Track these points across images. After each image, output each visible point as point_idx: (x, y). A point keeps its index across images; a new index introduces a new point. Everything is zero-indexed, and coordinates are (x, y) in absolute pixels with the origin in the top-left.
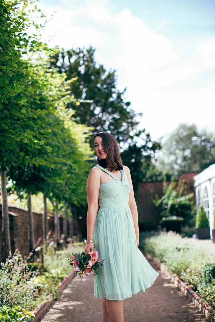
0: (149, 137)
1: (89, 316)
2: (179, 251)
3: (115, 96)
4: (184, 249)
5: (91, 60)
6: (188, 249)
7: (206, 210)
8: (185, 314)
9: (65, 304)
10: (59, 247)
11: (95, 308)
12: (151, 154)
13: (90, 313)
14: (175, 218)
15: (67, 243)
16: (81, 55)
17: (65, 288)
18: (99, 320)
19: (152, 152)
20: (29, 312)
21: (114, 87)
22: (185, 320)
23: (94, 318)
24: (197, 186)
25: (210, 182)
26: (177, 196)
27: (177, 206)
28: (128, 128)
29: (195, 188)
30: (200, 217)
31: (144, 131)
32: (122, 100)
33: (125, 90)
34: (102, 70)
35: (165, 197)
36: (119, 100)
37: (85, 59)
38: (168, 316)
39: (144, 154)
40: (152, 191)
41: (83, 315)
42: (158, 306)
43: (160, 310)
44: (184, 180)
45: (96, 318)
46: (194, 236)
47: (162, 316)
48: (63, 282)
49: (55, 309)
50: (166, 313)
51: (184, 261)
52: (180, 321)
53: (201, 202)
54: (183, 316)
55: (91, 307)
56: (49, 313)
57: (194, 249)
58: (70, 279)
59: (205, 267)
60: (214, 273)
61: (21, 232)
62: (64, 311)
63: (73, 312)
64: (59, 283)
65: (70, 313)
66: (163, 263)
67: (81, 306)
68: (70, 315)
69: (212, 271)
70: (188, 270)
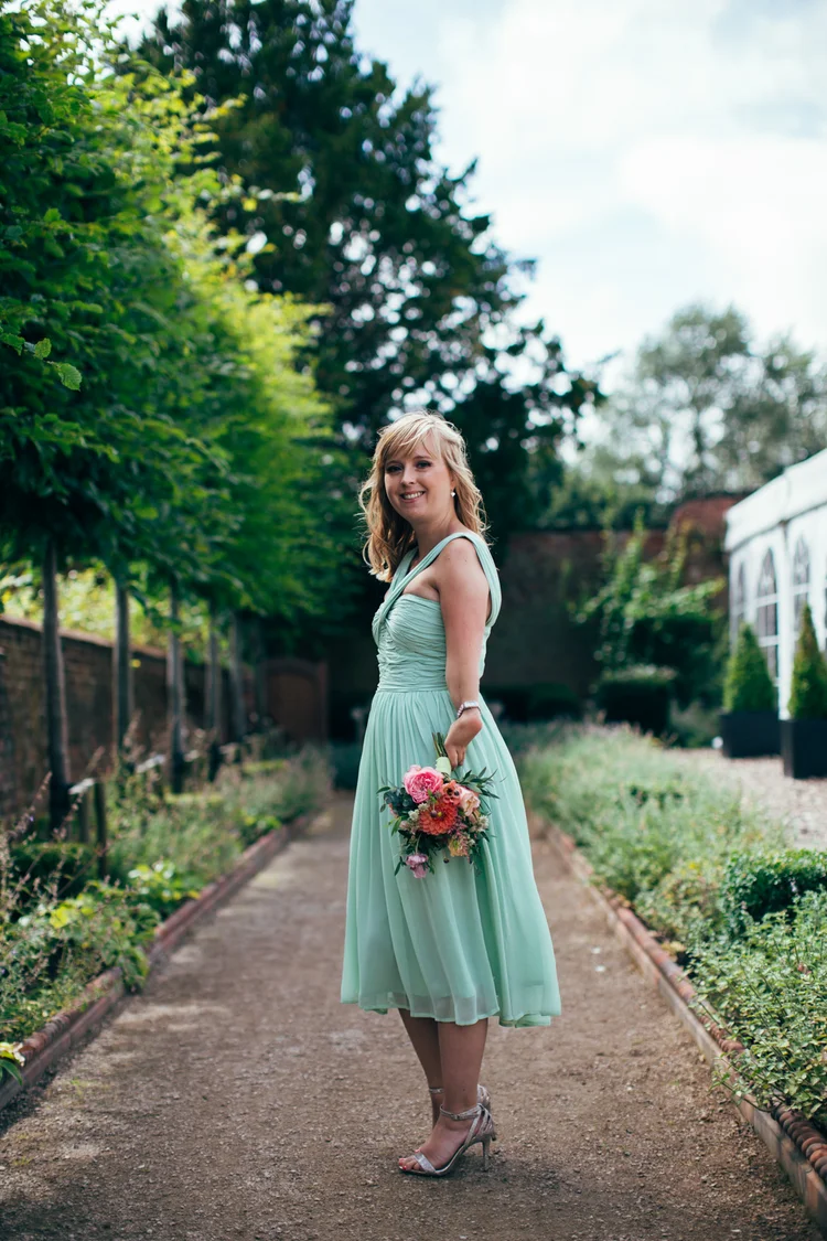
0: (558, 355)
1: (249, 1062)
2: (643, 801)
3: (427, 188)
4: (661, 797)
6: (677, 796)
7: (765, 642)
8: (635, 1063)
9: (162, 1010)
10: (179, 775)
11: (280, 1027)
12: (562, 420)
13: (256, 1052)
14: (646, 672)
15: (216, 760)
17: (177, 946)
18: (283, 1081)
19: (567, 413)
21: (426, 156)
22: (630, 1089)
23: (266, 1071)
24: (736, 549)
25: (786, 534)
26: (659, 586)
27: (658, 627)
28: (475, 318)
29: (728, 554)
30: (738, 669)
31: (538, 330)
32: (455, 209)
33: (471, 169)
34: (380, 80)
35: (614, 587)
36: (445, 205)
38: (564, 1070)
39: (536, 418)
40: (566, 567)
41: (226, 1056)
43: (539, 1044)
44: (687, 526)
45: (274, 1072)
46: (718, 742)
47: (541, 1069)
48: (174, 919)
49: (122, 1031)
50: (559, 1059)
51: (657, 844)
52: (609, 1092)
53: (749, 611)
54: (626, 1068)
55: (267, 1024)
56: (94, 1046)
57: (702, 797)
58: (207, 906)
59: (729, 875)
60: (761, 897)
61: (27, 717)
62: (155, 1041)
63: (191, 1044)
64: (155, 925)
65: (177, 1050)
66: (582, 850)
67: (226, 1019)
68: (177, 1055)
69: (753, 892)
70: (668, 882)
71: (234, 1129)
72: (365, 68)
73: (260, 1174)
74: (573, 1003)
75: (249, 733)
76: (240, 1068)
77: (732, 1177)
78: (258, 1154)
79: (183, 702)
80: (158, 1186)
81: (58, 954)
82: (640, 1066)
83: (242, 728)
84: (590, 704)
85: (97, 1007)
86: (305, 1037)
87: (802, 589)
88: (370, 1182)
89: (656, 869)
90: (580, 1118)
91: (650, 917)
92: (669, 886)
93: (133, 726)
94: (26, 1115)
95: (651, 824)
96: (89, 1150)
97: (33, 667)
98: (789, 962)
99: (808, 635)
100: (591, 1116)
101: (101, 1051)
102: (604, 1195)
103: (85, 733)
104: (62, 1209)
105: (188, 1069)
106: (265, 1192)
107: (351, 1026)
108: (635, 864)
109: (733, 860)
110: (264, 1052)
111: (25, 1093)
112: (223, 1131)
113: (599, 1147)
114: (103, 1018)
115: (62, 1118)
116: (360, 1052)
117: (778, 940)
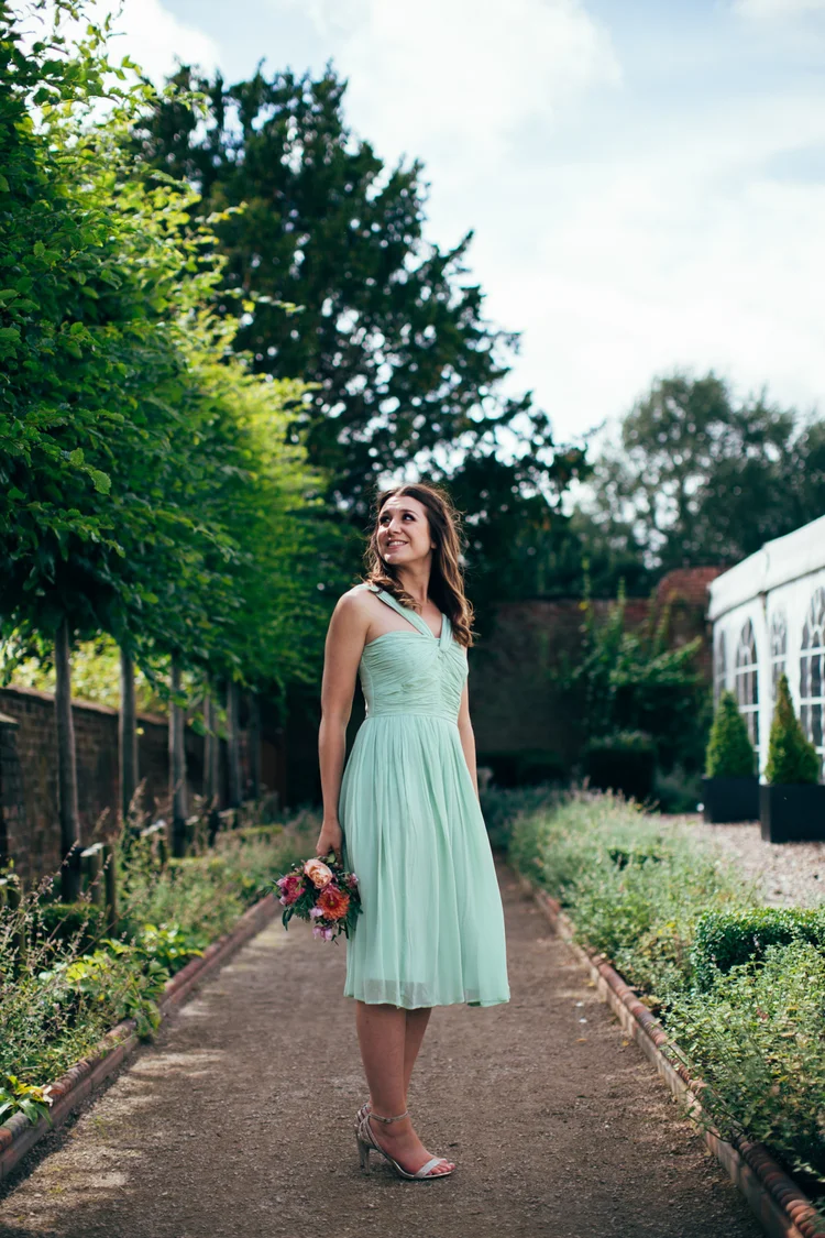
0: (545, 429)
1: (258, 1104)
2: (623, 864)
3: (414, 263)
4: (641, 860)
5: (329, 124)
6: (656, 860)
7: (745, 709)
8: (613, 1104)
9: (174, 1058)
10: (181, 839)
11: (285, 1074)
13: (264, 1095)
15: (215, 825)
16: (292, 104)
17: (185, 1000)
18: (290, 1121)
20: (33, 1089)
21: (416, 232)
22: (607, 1126)
23: (274, 1111)
24: (719, 617)
25: (765, 604)
27: (640, 691)
29: (712, 623)
30: (720, 736)
31: (525, 404)
34: (368, 161)
37: (307, 120)
38: (548, 1110)
39: (526, 491)
41: (236, 1099)
42: (519, 1071)
43: (524, 1088)
44: (673, 595)
45: (281, 1113)
46: (701, 807)
47: (527, 1110)
48: (181, 974)
49: (139, 1076)
50: (542, 1101)
51: (636, 904)
52: (588, 1130)
53: (729, 678)
54: (604, 1109)
55: (272, 1071)
56: (113, 1091)
57: (680, 860)
58: (210, 963)
59: (699, 931)
60: (729, 952)
61: (36, 784)
62: (169, 1087)
63: (201, 1089)
64: (165, 981)
65: (191, 1094)
66: (566, 910)
67: (235, 1066)
68: (190, 1098)
69: (722, 947)
70: (645, 941)
71: (246, 1162)
72: (351, 149)
73: (272, 1199)
74: (557, 1051)
75: (246, 799)
76: (249, 1109)
77: (697, 1200)
78: (270, 1183)
79: (183, 768)
80: (181, 1210)
81: (76, 1005)
82: (617, 1107)
83: (239, 793)
84: (576, 770)
85: (113, 1055)
86: (309, 1081)
87: (779, 659)
88: (372, 1205)
89: (635, 928)
90: (561, 1151)
91: (629, 972)
92: (646, 944)
93: (138, 791)
94: (56, 1150)
95: (631, 886)
96: (116, 1179)
97: (41, 735)
98: (751, 1009)
99: (785, 704)
100: (571, 1150)
101: (120, 1094)
102: (582, 1216)
103: (90, 799)
104: (97, 1229)
105: (202, 1110)
106: (279, 1214)
107: (351, 1072)
108: (615, 923)
109: (704, 918)
110: (271, 1095)
111: (54, 1131)
112: (236, 1163)
113: (578, 1176)
114: (120, 1065)
115: (90, 1152)
116: (360, 1095)
117: (741, 990)
